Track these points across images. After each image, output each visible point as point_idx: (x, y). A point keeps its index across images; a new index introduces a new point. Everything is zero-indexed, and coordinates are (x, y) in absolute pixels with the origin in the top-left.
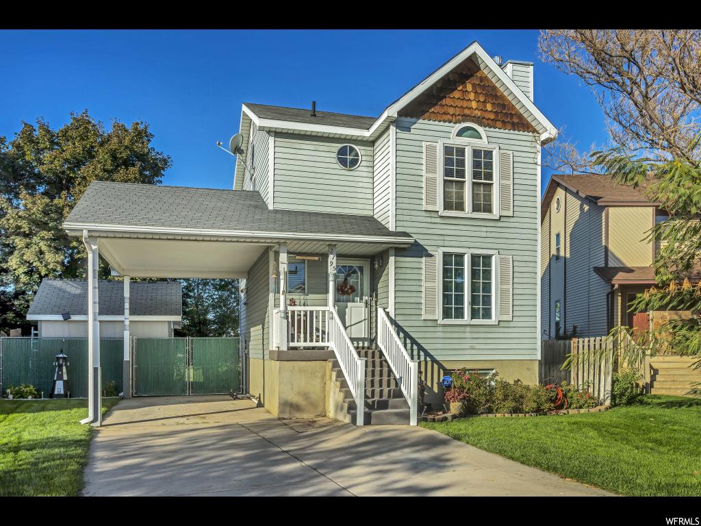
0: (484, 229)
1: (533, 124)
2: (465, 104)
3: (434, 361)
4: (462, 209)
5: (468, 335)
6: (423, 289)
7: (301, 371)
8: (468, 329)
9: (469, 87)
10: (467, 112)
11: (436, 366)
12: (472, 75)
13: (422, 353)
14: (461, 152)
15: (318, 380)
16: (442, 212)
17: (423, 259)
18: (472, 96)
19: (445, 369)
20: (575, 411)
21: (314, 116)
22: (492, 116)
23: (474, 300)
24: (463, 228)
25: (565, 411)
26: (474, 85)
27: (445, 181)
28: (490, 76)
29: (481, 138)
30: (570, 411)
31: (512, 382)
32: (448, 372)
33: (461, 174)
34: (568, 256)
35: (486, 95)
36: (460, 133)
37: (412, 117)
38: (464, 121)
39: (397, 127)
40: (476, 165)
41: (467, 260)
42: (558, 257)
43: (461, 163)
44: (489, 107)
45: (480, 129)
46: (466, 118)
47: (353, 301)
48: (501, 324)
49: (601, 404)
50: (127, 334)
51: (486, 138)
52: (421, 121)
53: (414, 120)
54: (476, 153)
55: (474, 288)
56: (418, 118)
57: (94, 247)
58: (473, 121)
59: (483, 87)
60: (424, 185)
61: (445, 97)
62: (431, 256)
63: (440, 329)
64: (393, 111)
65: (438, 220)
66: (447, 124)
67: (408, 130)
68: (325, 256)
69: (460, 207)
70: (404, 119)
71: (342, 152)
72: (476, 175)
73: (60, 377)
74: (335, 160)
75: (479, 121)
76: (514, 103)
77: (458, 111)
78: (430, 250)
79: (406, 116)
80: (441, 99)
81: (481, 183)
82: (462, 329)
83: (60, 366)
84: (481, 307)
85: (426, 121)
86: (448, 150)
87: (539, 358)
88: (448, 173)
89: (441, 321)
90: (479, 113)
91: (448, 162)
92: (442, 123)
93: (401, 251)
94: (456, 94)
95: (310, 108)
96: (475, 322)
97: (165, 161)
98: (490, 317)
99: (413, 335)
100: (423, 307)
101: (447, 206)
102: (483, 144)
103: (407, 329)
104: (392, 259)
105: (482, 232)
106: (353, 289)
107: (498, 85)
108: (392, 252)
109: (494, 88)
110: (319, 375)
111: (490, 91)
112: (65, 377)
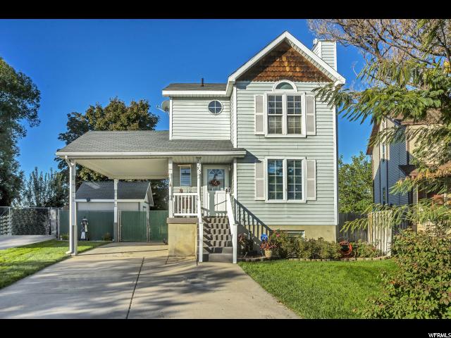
0: (296, 144)
1: (329, 76)
2: (281, 69)
3: (263, 225)
4: (281, 133)
5: (286, 209)
6: (255, 182)
7: (181, 229)
8: (286, 206)
9: (284, 59)
10: (283, 74)
11: (264, 229)
12: (286, 52)
13: (255, 220)
14: (279, 98)
15: (191, 235)
16: (267, 135)
17: (255, 164)
18: (286, 64)
19: (270, 230)
20: (362, 259)
21: (203, 86)
22: (300, 75)
23: (289, 188)
24: (281, 144)
25: (354, 259)
26: (287, 57)
27: (269, 117)
28: (298, 51)
29: (292, 88)
30: (358, 259)
31: (317, 239)
32: (271, 232)
33: (280, 111)
34: (389, 159)
35: (295, 62)
36: (279, 87)
37: (247, 80)
38: (281, 79)
39: (237, 87)
40: (289, 105)
41: (285, 164)
42: (384, 160)
43: (280, 105)
44: (298, 69)
45: (292, 83)
46: (282, 77)
47: (220, 190)
48: (309, 203)
49: (384, 255)
50: (116, 210)
51: (296, 88)
52: (253, 82)
53: (248, 82)
54: (290, 98)
55: (289, 180)
56: (251, 80)
57: (72, 164)
58: (287, 79)
59: (294, 58)
60: (255, 120)
61: (268, 67)
62: (261, 162)
63: (267, 206)
64: (232, 78)
65: (265, 140)
66: (270, 82)
67: (245, 88)
68: (194, 164)
69: (279, 131)
70: (241, 82)
71: (211, 105)
72: (290, 111)
73: (84, 230)
74: (207, 110)
75: (291, 78)
76: (315, 65)
77: (277, 74)
78: (260, 158)
79: (243, 80)
80: (266, 68)
81: (293, 116)
82: (282, 206)
83: (84, 225)
84: (294, 192)
85: (256, 82)
86: (270, 98)
87: (336, 224)
88: (271, 111)
89: (267, 201)
90: (291, 74)
91: (270, 105)
92: (266, 82)
93: (240, 160)
94: (275, 64)
95: (200, 82)
96: (290, 201)
97: (157, 119)
98: (301, 198)
99: (249, 209)
100: (255, 192)
101: (270, 131)
102: (294, 92)
103: (245, 206)
104: (235, 165)
105: (295, 145)
106: (218, 183)
107: (303, 55)
108: (235, 161)
109: (302, 57)
110: (191, 232)
111: (299, 60)
112: (86, 230)
